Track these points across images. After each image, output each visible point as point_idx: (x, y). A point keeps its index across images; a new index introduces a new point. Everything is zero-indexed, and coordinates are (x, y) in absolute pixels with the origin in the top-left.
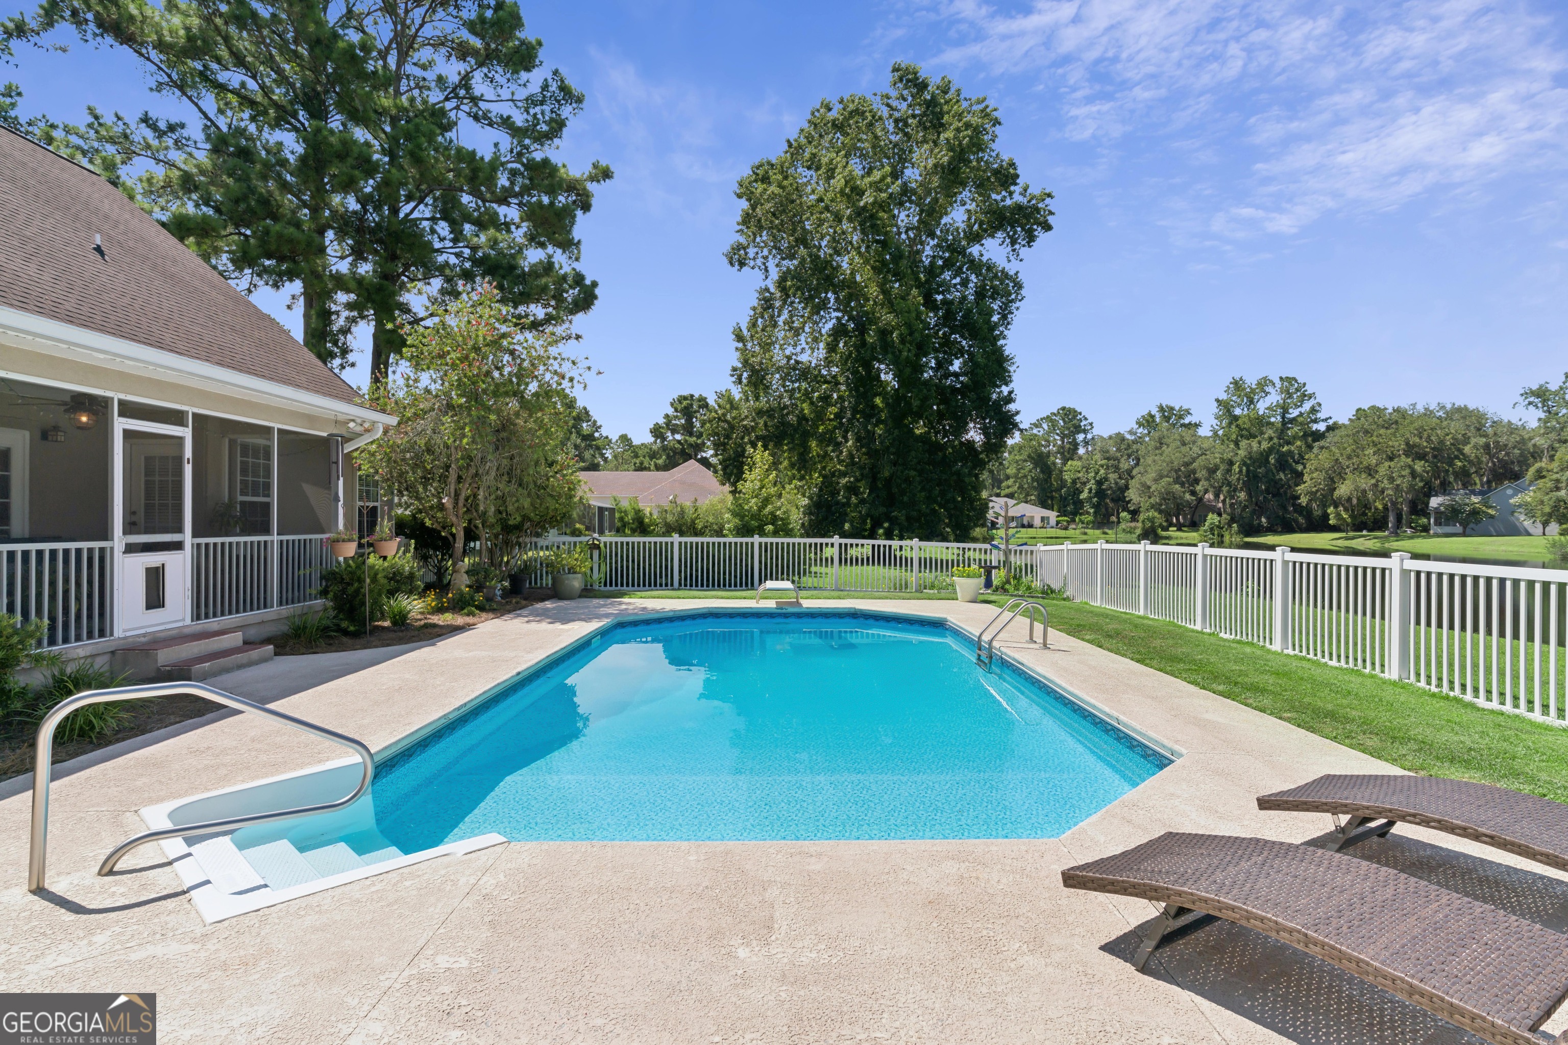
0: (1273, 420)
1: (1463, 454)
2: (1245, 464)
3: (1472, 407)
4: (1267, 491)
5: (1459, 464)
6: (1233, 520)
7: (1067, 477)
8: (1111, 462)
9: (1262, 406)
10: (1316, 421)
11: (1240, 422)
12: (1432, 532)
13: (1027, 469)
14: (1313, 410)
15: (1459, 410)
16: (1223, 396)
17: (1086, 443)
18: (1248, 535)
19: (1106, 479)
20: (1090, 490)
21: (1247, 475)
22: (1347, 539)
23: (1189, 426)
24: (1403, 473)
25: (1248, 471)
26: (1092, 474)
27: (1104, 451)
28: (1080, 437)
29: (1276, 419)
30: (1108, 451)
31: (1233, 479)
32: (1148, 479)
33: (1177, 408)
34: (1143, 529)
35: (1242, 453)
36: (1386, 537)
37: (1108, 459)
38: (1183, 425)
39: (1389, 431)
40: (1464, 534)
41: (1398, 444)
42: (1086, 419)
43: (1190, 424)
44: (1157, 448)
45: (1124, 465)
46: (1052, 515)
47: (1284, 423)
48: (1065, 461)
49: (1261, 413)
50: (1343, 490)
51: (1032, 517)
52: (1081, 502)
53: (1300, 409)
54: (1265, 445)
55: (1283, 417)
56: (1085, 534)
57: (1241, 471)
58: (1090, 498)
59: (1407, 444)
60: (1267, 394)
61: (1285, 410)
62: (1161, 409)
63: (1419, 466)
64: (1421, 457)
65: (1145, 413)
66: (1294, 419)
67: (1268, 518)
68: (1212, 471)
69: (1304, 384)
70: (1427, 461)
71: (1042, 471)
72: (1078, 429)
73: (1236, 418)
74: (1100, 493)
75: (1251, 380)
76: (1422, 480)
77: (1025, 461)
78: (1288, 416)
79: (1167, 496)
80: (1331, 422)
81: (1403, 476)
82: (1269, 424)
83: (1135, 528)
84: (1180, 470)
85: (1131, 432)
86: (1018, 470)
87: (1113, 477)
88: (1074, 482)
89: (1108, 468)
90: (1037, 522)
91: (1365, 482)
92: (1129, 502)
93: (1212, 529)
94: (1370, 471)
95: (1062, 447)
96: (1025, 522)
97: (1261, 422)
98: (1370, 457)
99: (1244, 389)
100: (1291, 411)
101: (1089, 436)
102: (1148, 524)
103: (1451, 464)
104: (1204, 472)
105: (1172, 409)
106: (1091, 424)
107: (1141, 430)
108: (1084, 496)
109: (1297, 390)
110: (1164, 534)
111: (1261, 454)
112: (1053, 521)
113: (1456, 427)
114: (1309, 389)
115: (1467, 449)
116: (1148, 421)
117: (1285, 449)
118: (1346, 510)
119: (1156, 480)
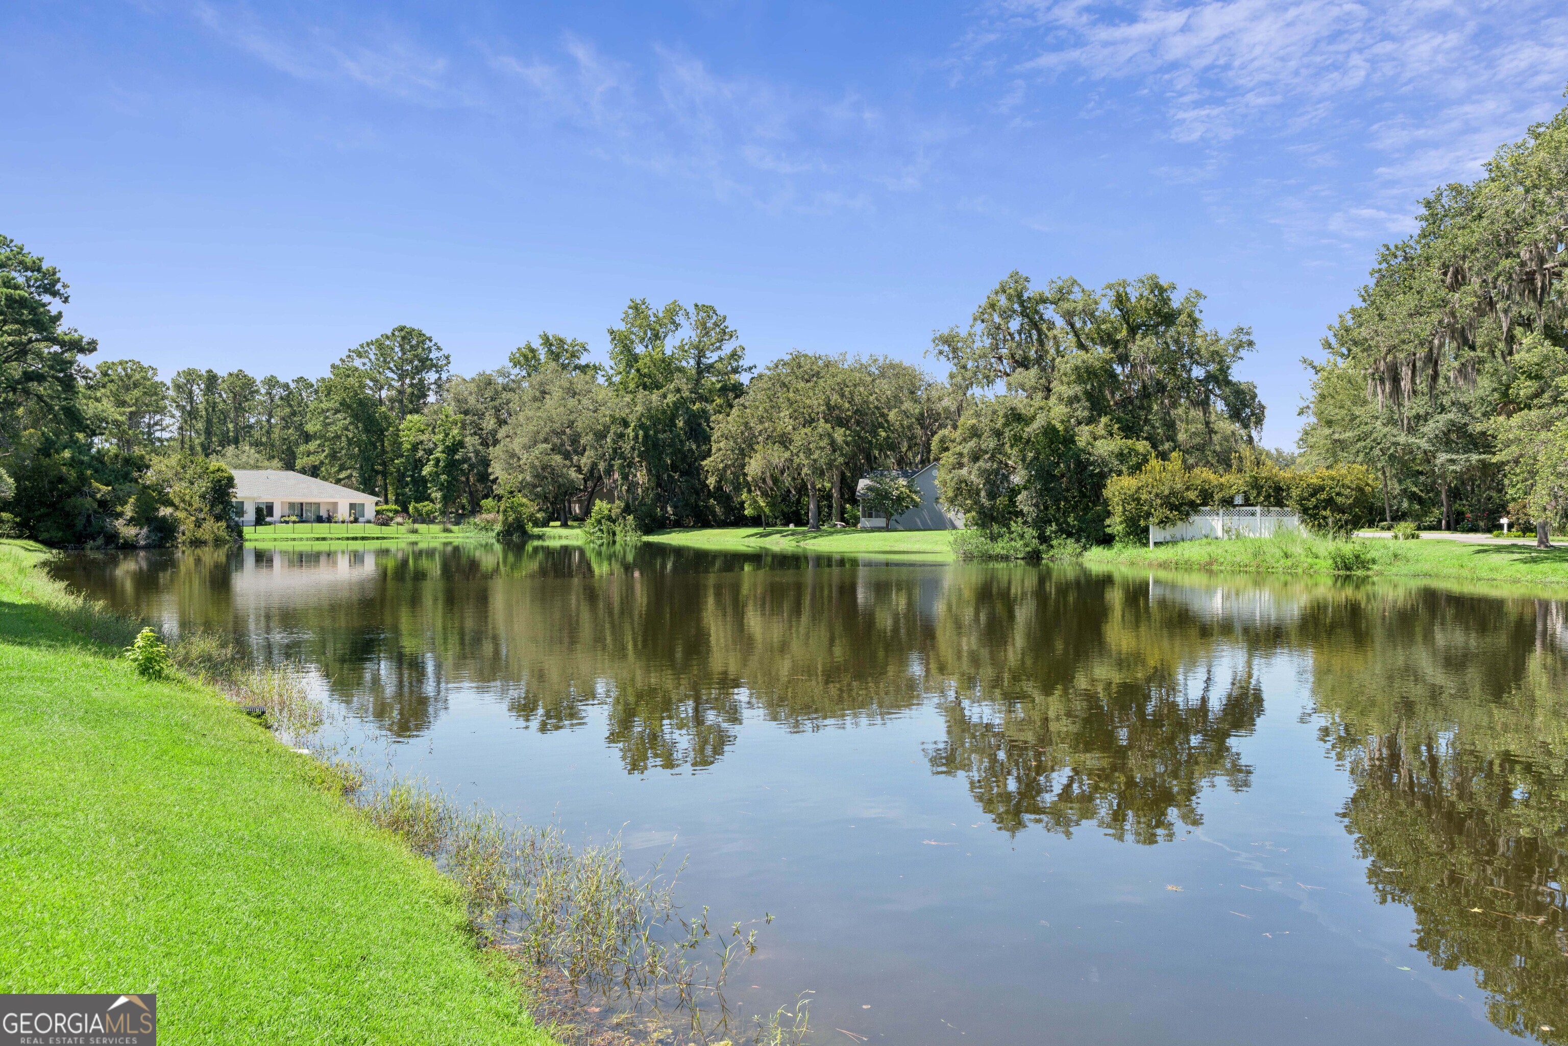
0: (684, 364)
1: (887, 421)
2: (642, 426)
3: (906, 364)
4: (674, 467)
5: (883, 434)
6: (627, 510)
7: (407, 439)
8: (469, 418)
9: (670, 345)
10: (735, 371)
11: (640, 364)
12: (859, 526)
13: (341, 424)
14: (734, 355)
15: (892, 366)
16: (621, 327)
17: (439, 384)
18: (648, 532)
19: (461, 444)
20: (438, 460)
21: (645, 443)
22: (762, 535)
23: (584, 369)
24: (822, 444)
25: (646, 436)
26: (441, 436)
27: (460, 401)
28: (431, 377)
29: (689, 364)
30: (466, 401)
31: (627, 447)
32: (516, 445)
33: (569, 341)
34: (505, 522)
35: (639, 408)
36: (804, 533)
37: (466, 413)
38: (577, 367)
39: (809, 385)
40: (887, 529)
41: (816, 403)
42: (439, 349)
43: (587, 366)
44: (535, 399)
45: (489, 423)
46: (369, 503)
47: (700, 372)
48: (404, 412)
49: (668, 352)
50: (754, 467)
51: (335, 505)
52: (424, 481)
53: (719, 353)
54: (671, 398)
55: (699, 363)
56: (415, 531)
57: (636, 437)
58: (437, 474)
59: (828, 404)
60: (677, 326)
61: (701, 354)
62: (547, 341)
63: (839, 435)
64: (841, 422)
65: (522, 345)
66: (711, 366)
67: (675, 507)
68: (601, 436)
69: (725, 318)
70: (848, 428)
71: (367, 430)
72: (426, 364)
73: (636, 358)
74: (452, 466)
75: (657, 306)
76: (842, 455)
77: (337, 411)
78: (704, 360)
79: (544, 473)
80: (756, 372)
81: (822, 448)
82: (681, 370)
83: (494, 521)
84: (564, 433)
85: (502, 373)
86: (326, 425)
87: (471, 441)
88: (415, 447)
89: (464, 427)
90: (343, 512)
91: (778, 456)
92: (495, 481)
93: (599, 522)
94: (784, 441)
95: (401, 392)
96: (324, 513)
97: (668, 367)
98: (785, 422)
99: (647, 317)
100: (708, 354)
101: (444, 376)
102: (512, 517)
103: (875, 434)
104: (590, 437)
105: (561, 342)
106: (447, 358)
107: (516, 371)
108: (426, 471)
109: (716, 325)
110: (536, 531)
111: (664, 412)
112: (370, 512)
113: (886, 388)
114: (731, 325)
115: (892, 415)
116: (526, 357)
117: (697, 406)
118: (764, 494)
119: (527, 448)
